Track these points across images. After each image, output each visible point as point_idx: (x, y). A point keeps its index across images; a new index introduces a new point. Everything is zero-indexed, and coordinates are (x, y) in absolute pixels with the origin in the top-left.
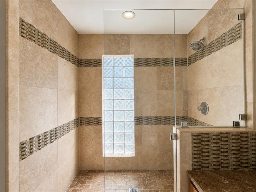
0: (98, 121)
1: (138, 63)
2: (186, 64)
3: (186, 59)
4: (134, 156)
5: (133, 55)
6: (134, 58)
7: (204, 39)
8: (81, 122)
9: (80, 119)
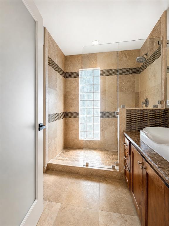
1: (103, 73)
4: (100, 140)
5: (99, 68)
7: (147, 54)
8: (66, 115)
9: (66, 113)
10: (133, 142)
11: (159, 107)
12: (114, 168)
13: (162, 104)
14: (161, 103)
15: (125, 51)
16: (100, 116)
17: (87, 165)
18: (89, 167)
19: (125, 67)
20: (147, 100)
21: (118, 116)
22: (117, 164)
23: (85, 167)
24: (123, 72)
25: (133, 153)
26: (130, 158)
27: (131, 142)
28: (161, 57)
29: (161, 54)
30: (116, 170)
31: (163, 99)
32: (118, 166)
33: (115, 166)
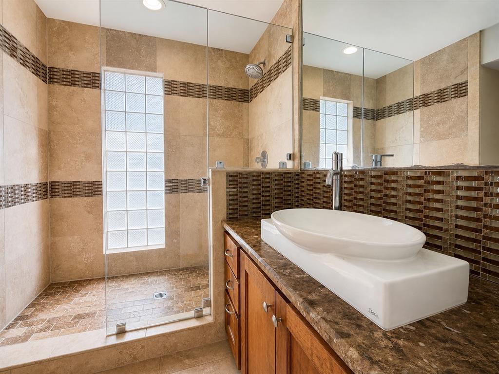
0: (93, 189)
1: (171, 87)
2: (247, 99)
3: (247, 91)
4: (164, 246)
5: (162, 75)
6: (164, 80)
7: (264, 63)
8: (53, 190)
9: (52, 185)
10: (247, 247)
12: (199, 315)
13: (294, 160)
15: (222, 50)
16: (164, 189)
19: (222, 83)
20: (264, 155)
21: (210, 188)
22: (207, 304)
23: (113, 341)
24: (218, 92)
25: (247, 275)
26: (239, 285)
27: (241, 248)
28: (290, 69)
29: (290, 63)
30: (206, 317)
31: (297, 150)
32: (210, 306)
33: (201, 311)
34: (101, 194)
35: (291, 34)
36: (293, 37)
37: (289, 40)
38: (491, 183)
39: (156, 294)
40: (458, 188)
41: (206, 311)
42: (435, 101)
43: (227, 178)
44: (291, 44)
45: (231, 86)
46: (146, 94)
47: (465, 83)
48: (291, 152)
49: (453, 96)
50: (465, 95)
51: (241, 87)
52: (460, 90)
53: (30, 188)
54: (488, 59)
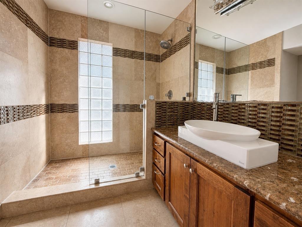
0: (73, 108)
1: (117, 52)
2: (159, 61)
3: (159, 56)
4: (112, 141)
5: (112, 44)
6: (113, 47)
7: (171, 40)
8: (52, 109)
9: (51, 106)
11: (187, 99)
12: (138, 176)
13: (190, 97)
14: (189, 95)
16: (112, 109)
17: (97, 182)
18: (101, 185)
20: (170, 92)
22: (142, 170)
23: (93, 186)
24: (143, 56)
25: (170, 154)
26: (165, 160)
28: (189, 45)
29: (189, 42)
30: (141, 177)
31: (192, 91)
32: (144, 171)
33: (139, 173)
34: (78, 112)
35: (190, 27)
36: (191, 28)
37: (188, 30)
38: (286, 110)
39: (110, 166)
40: (273, 112)
41: (141, 174)
42: (259, 67)
43: (156, 105)
44: (190, 32)
45: (151, 53)
46: (102, 55)
47: (274, 59)
48: (189, 92)
49: (267, 65)
50: (273, 66)
51: (156, 54)
52: (271, 63)
53: (41, 107)
54: (285, 47)
